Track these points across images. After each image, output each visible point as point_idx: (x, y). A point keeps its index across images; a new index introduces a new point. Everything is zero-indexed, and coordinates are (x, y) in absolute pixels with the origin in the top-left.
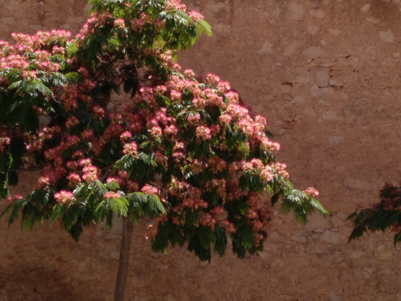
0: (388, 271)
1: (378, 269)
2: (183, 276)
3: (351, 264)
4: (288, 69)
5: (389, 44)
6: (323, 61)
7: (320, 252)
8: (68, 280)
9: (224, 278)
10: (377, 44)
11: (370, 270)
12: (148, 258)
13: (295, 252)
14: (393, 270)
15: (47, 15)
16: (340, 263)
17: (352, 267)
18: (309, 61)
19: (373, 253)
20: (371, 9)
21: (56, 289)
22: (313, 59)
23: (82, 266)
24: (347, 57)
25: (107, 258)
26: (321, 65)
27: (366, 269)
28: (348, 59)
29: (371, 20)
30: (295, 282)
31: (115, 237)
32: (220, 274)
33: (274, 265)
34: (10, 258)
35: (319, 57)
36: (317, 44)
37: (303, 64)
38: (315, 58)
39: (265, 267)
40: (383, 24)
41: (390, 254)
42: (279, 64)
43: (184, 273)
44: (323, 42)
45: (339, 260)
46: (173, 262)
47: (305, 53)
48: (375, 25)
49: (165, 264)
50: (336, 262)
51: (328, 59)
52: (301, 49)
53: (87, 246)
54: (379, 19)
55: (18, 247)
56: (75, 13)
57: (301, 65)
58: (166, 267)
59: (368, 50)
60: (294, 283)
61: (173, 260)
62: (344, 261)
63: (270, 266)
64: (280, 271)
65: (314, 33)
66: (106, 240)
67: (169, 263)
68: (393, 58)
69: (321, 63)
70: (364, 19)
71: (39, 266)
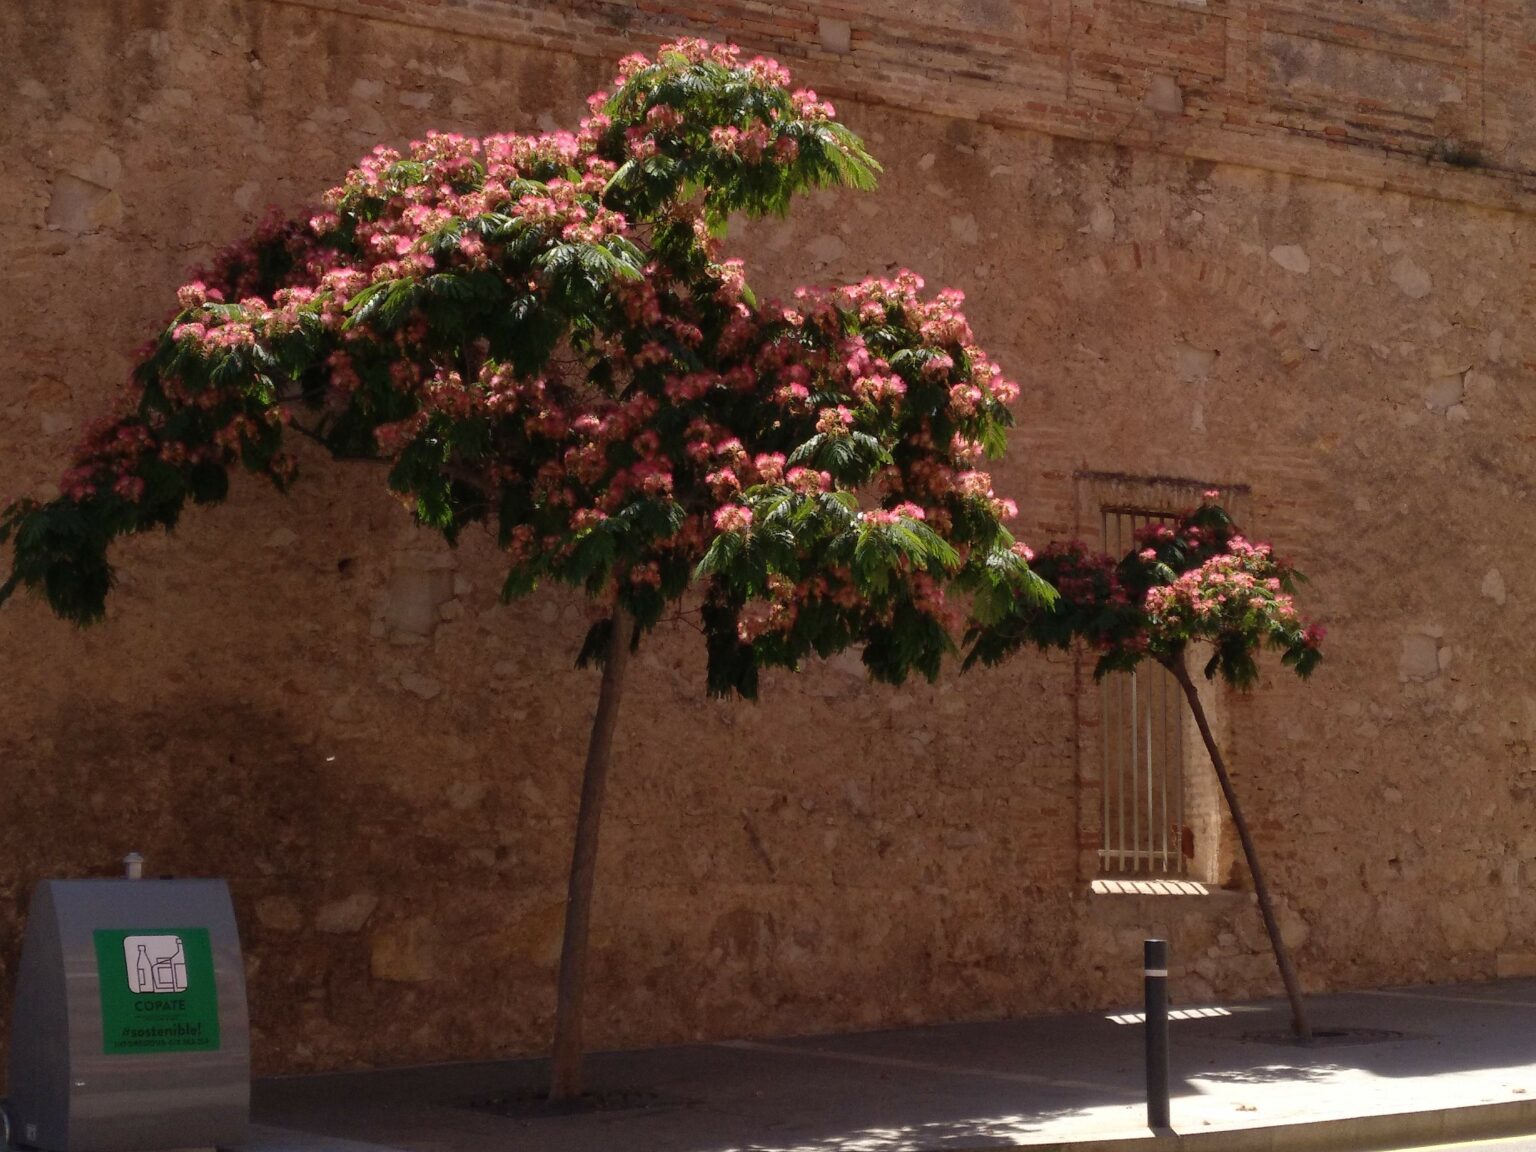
0: (957, 740)
1: (940, 736)
2: (556, 736)
3: (890, 720)
4: (778, 280)
5: (969, 247)
6: (843, 270)
7: (831, 694)
8: (307, 738)
9: (640, 745)
10: (947, 244)
11: (925, 737)
12: (484, 693)
13: (784, 691)
14: (966, 738)
15: (268, 93)
16: (866, 720)
17: (890, 728)
18: (818, 267)
19: (931, 700)
20: (937, 165)
21: (281, 759)
22: (825, 264)
23: (340, 705)
24: (889, 267)
25: (395, 687)
26: (841, 278)
27: (916, 733)
28: (891, 271)
29: (935, 189)
30: (783, 758)
31: (412, 639)
32: (634, 734)
33: (740, 719)
34: (176, 677)
35: (838, 261)
36: (834, 231)
37: (807, 272)
38: (828, 262)
39: (723, 722)
40: (958, 202)
41: (961, 704)
42: (759, 268)
43: (559, 730)
44: (846, 228)
45: (868, 712)
46: (536, 704)
47: (810, 248)
48: (944, 201)
49: (520, 708)
50: (862, 717)
51: (854, 267)
52: (802, 239)
53: (352, 658)
54: (951, 190)
55: (194, 654)
56: (331, 97)
57: (803, 273)
58: (521, 715)
59: (930, 256)
60: (779, 762)
61: (537, 699)
62: (875, 715)
63: (733, 721)
64: (752, 733)
65: (828, 205)
66: (393, 647)
67: (529, 704)
68: (975, 277)
69: (841, 273)
70: (924, 185)
71: (244, 701)
